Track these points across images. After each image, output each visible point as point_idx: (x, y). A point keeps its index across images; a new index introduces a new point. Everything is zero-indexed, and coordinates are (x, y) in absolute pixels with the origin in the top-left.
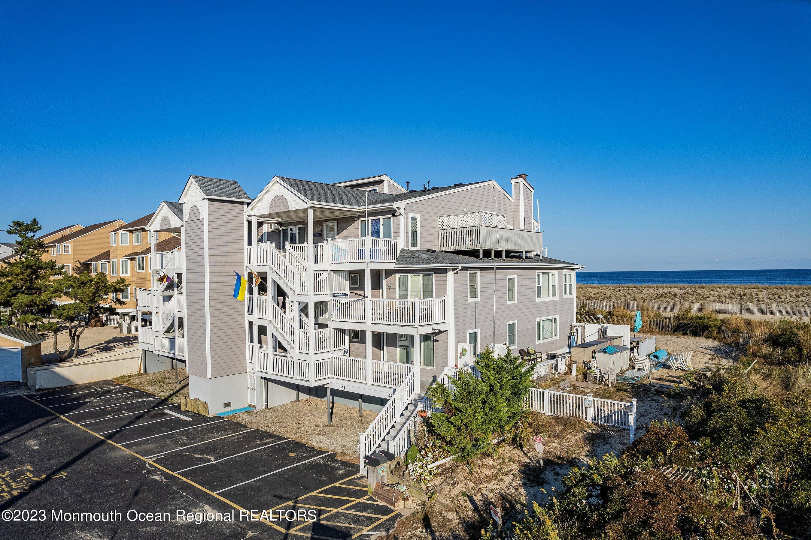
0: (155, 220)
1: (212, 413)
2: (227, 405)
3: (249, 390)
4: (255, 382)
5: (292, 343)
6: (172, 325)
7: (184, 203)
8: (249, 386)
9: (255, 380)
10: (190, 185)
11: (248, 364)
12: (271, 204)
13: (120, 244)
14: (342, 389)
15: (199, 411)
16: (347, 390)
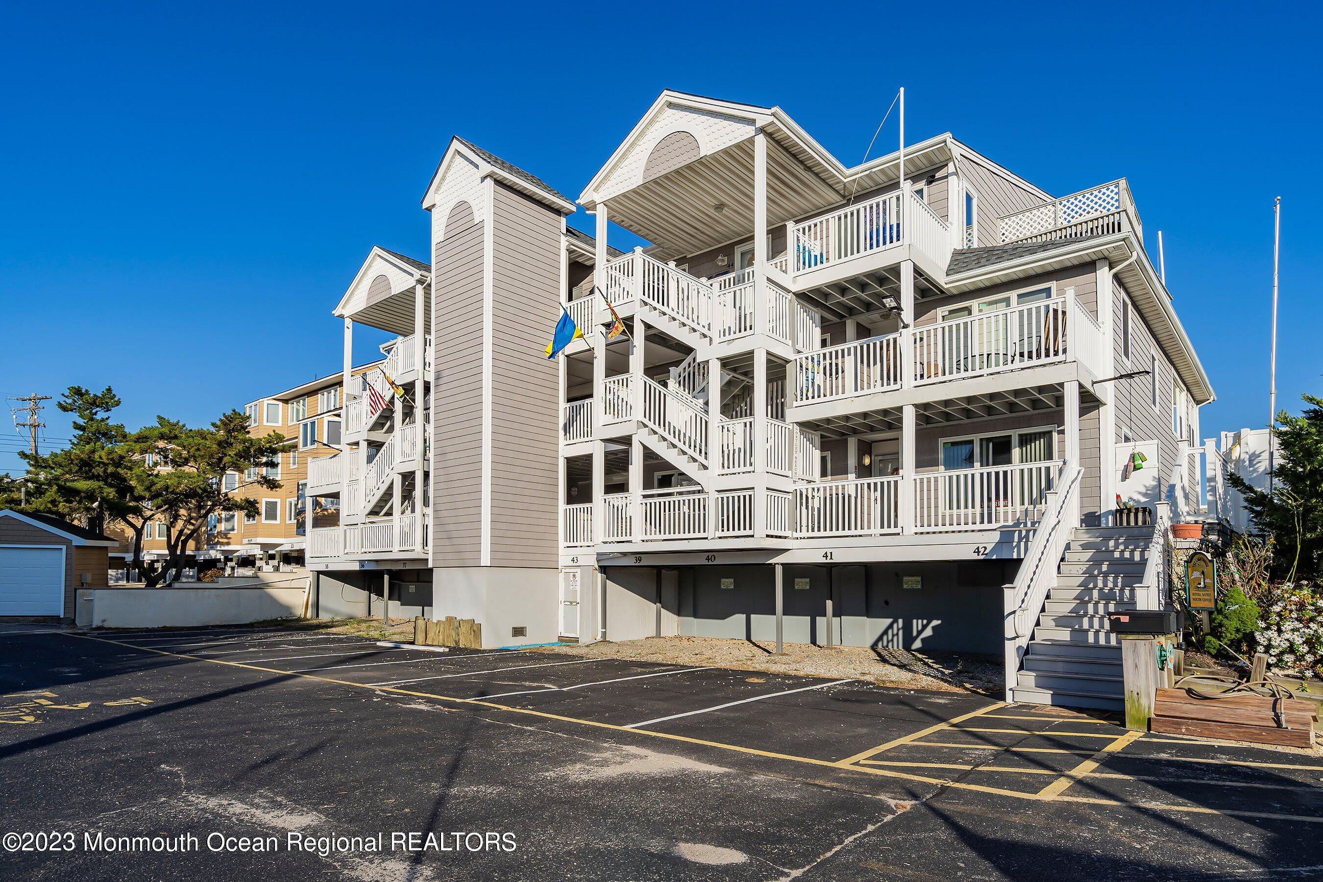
0: (356, 293)
1: (488, 642)
2: (519, 632)
3: (561, 607)
4: (578, 588)
5: (701, 459)
6: (388, 494)
7: (434, 206)
8: (561, 597)
9: (579, 583)
10: (451, 161)
11: (562, 551)
12: (649, 161)
13: (265, 423)
14: (824, 560)
15: (457, 642)
16: (836, 559)
